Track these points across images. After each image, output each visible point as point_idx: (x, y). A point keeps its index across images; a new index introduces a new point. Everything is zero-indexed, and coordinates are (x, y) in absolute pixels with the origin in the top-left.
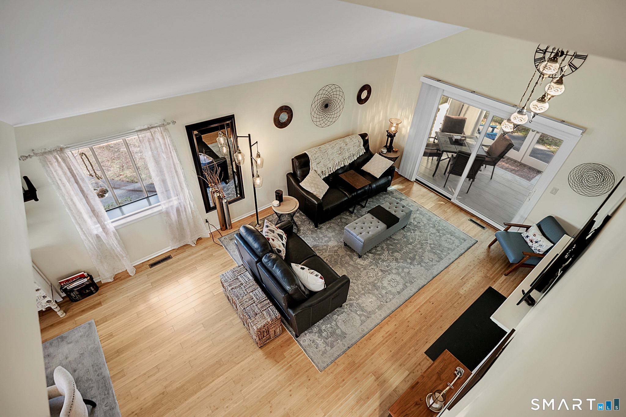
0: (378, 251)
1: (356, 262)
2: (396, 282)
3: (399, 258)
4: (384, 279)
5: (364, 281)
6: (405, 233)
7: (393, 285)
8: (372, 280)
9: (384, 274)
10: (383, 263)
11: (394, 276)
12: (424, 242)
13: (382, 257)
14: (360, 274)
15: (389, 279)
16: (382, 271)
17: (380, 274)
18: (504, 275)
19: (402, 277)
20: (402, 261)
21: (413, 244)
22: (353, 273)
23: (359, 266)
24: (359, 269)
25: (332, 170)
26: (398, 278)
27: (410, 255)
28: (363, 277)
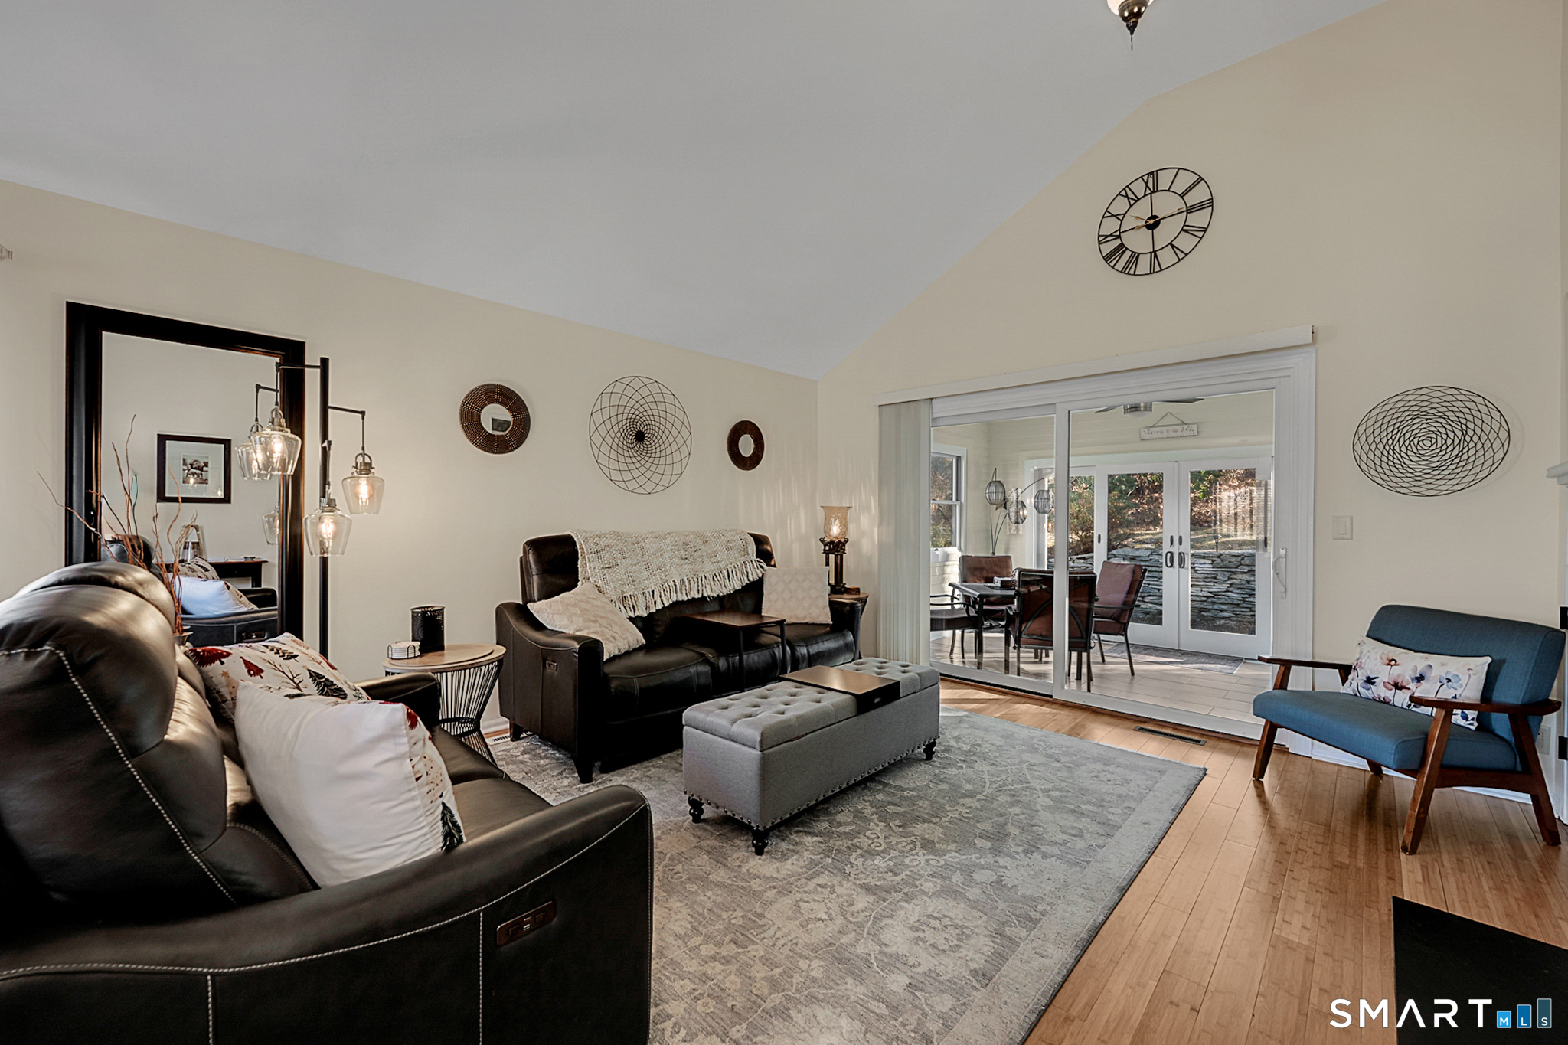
0: (840, 824)
1: (744, 870)
2: (951, 930)
3: (936, 840)
4: (887, 921)
5: (782, 941)
6: (937, 771)
7: (941, 944)
8: (821, 933)
9: (884, 900)
10: (869, 862)
11: (934, 906)
12: (1019, 786)
13: (863, 841)
14: (761, 916)
15: (913, 919)
16: (868, 889)
17: (862, 902)
18: (1403, 856)
19: (973, 905)
20: (953, 846)
21: (978, 797)
22: (725, 915)
23: (756, 885)
24: (757, 896)
25: (659, 601)
26: (956, 911)
27: (978, 825)
28: (778, 924)
